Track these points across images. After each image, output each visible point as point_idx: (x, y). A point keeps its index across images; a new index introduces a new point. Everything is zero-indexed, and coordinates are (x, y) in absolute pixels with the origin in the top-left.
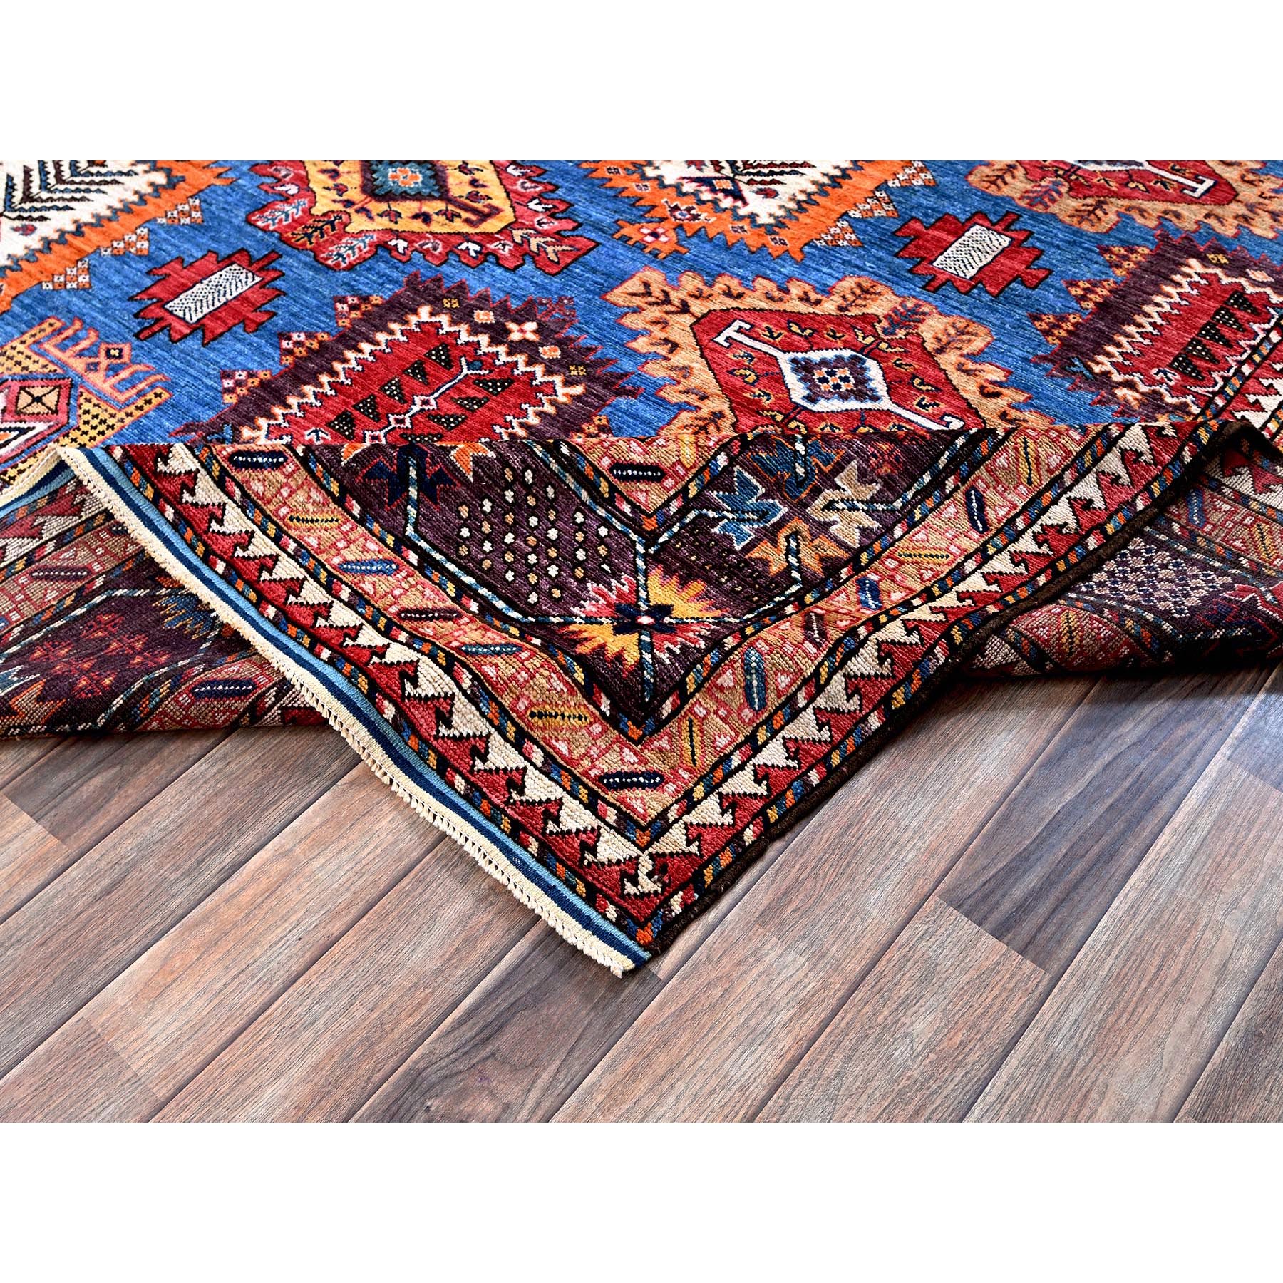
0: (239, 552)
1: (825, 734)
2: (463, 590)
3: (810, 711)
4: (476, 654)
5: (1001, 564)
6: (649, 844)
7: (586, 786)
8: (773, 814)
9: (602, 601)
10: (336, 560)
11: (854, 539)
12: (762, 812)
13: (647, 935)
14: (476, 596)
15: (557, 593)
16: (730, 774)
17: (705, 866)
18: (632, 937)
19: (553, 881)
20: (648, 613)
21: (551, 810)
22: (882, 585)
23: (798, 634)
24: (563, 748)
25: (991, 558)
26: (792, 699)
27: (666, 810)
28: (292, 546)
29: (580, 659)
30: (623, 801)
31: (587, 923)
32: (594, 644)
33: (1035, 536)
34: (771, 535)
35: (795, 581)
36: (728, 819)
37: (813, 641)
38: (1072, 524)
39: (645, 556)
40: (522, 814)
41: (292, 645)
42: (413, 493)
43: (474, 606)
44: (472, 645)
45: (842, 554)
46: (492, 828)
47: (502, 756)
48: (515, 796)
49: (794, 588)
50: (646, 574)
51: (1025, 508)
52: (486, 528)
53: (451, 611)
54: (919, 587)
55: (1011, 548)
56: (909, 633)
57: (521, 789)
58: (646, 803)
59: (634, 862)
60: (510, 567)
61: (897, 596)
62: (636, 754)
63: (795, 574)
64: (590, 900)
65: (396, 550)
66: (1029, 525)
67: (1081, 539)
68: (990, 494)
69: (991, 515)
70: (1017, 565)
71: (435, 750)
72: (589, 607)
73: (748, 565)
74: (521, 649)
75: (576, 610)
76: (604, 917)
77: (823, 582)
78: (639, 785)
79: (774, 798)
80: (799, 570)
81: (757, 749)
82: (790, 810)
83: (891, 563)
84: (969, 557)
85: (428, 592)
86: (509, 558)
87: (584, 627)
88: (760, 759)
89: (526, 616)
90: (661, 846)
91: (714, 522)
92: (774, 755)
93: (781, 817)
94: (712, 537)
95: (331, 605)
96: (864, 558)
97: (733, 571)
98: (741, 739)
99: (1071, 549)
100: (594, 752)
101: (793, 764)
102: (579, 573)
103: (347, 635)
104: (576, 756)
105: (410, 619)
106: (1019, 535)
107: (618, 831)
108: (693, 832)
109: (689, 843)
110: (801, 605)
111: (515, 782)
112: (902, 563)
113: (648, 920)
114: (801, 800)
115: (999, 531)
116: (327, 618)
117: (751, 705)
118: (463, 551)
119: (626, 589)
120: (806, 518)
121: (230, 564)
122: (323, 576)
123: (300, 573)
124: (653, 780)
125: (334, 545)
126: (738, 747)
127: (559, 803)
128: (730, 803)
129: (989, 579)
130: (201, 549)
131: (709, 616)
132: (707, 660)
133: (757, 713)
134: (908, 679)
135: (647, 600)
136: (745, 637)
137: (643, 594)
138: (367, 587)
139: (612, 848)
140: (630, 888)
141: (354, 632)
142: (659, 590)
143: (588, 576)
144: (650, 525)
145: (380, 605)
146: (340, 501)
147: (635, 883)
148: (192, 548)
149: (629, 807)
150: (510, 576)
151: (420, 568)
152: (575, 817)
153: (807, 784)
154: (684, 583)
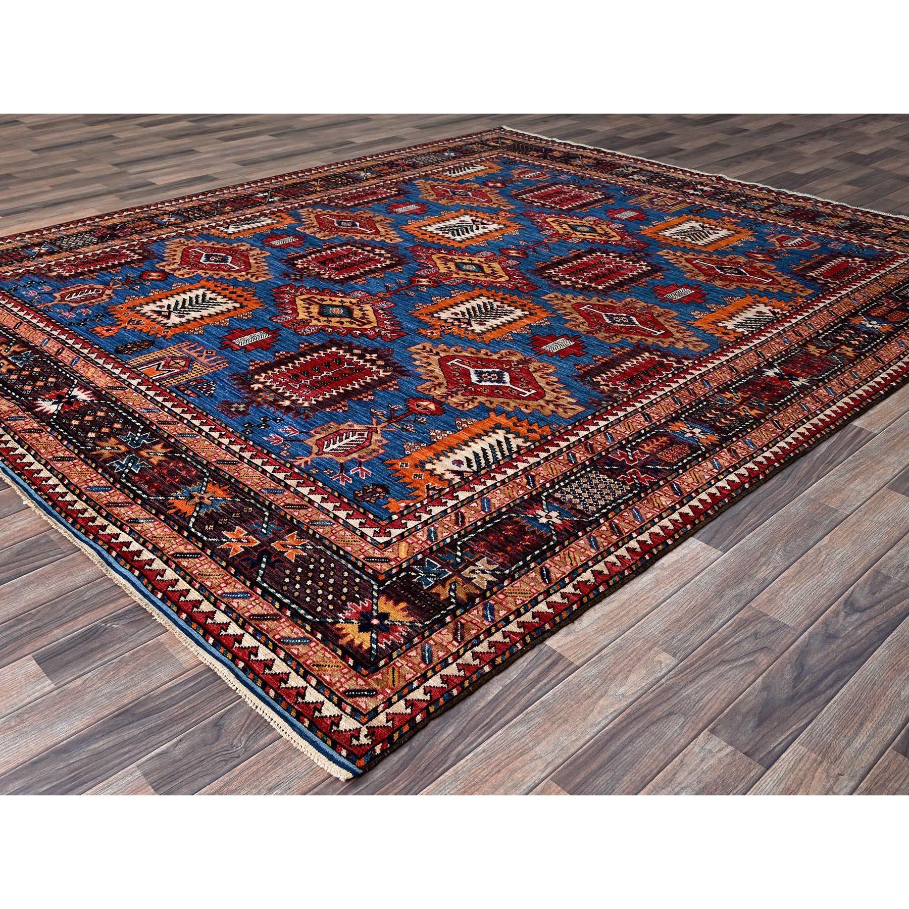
0: (170, 588)
1: (462, 673)
2: (283, 606)
3: (454, 665)
4: (288, 644)
5: (556, 598)
6: (367, 722)
7: (337, 696)
8: (432, 709)
9: (354, 611)
10: (220, 592)
11: (484, 586)
12: (427, 708)
13: (362, 762)
14: (290, 608)
15: (331, 607)
16: (412, 690)
17: (395, 732)
18: (354, 763)
19: (316, 739)
20: (377, 617)
21: (318, 706)
22: (496, 607)
23: (450, 637)
24: (327, 678)
25: (551, 595)
26: (446, 660)
27: (377, 707)
28: (197, 585)
29: (341, 647)
30: (355, 702)
31: (331, 758)
32: (348, 639)
33: (574, 586)
34: (443, 583)
35: (452, 603)
36: (409, 711)
37: (457, 641)
38: (593, 580)
39: (377, 591)
40: (302, 708)
41: (194, 633)
42: (263, 566)
43: (288, 613)
44: (286, 638)
45: (477, 592)
46: (287, 714)
47: (295, 681)
48: (300, 700)
49: (452, 607)
50: (377, 598)
51: (569, 574)
52: (298, 578)
53: (277, 615)
54: (514, 608)
55: (562, 591)
56: (505, 638)
57: (303, 697)
58: (366, 703)
59: (358, 731)
60: (308, 595)
61: (502, 613)
62: (364, 681)
63: (453, 600)
64: (334, 747)
65: (251, 587)
66: (571, 581)
67: (596, 587)
68: (552, 569)
69: (553, 576)
70: (564, 598)
71: (261, 679)
72: (347, 614)
73: (429, 596)
74: (311, 641)
75: (341, 615)
76: (340, 755)
77: (467, 604)
78: (364, 695)
79: (432, 702)
80: (455, 598)
81: (427, 679)
82: (440, 707)
83: (501, 596)
84: (540, 594)
85: (265, 606)
86: (308, 591)
87: (344, 625)
88: (427, 684)
89: (314, 618)
90: (374, 723)
91: (415, 577)
92: (435, 682)
93: (436, 710)
94: (412, 583)
95: (215, 612)
96: (488, 594)
97: (422, 598)
98: (419, 675)
99: (591, 591)
100: (343, 680)
101: (445, 686)
102: (344, 598)
103: (222, 628)
104: (333, 681)
105: (255, 619)
106: (565, 585)
107: (351, 716)
108: (390, 717)
109: (387, 721)
110: (454, 616)
111: (301, 692)
112: (506, 596)
113: (362, 756)
114: (446, 702)
115: (556, 584)
116: (212, 619)
117: (425, 662)
118: (285, 588)
119: (367, 605)
120: (461, 576)
121: (165, 594)
122: (212, 599)
123: (200, 598)
124: (372, 693)
125: (219, 585)
126: (417, 678)
127: (322, 703)
128: (410, 704)
129: (550, 605)
130: (150, 587)
131: (408, 620)
132: (404, 647)
133: (428, 665)
134: (504, 653)
135: (377, 611)
136: (424, 638)
137: (375, 607)
138: (235, 604)
139: (347, 724)
140: (355, 742)
141: (225, 626)
142: (384, 606)
143: (348, 599)
144: (381, 578)
145: (240, 612)
146: (225, 568)
147: (358, 739)
148: (146, 587)
149: (359, 705)
150: (308, 599)
151: (262, 596)
152: (329, 710)
153: (451, 695)
154: (396, 603)
